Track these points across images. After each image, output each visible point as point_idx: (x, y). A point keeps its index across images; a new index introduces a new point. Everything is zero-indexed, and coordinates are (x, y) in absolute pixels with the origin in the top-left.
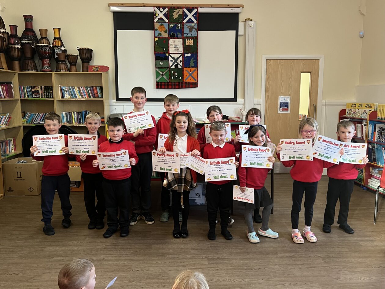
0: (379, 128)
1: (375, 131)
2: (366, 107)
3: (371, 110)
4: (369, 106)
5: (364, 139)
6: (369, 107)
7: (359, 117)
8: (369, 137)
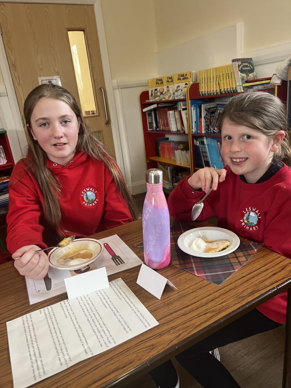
0: (206, 110)
1: (201, 116)
2: (179, 79)
3: (188, 83)
4: (183, 77)
5: (187, 132)
6: (183, 79)
7: (170, 99)
8: (193, 129)
